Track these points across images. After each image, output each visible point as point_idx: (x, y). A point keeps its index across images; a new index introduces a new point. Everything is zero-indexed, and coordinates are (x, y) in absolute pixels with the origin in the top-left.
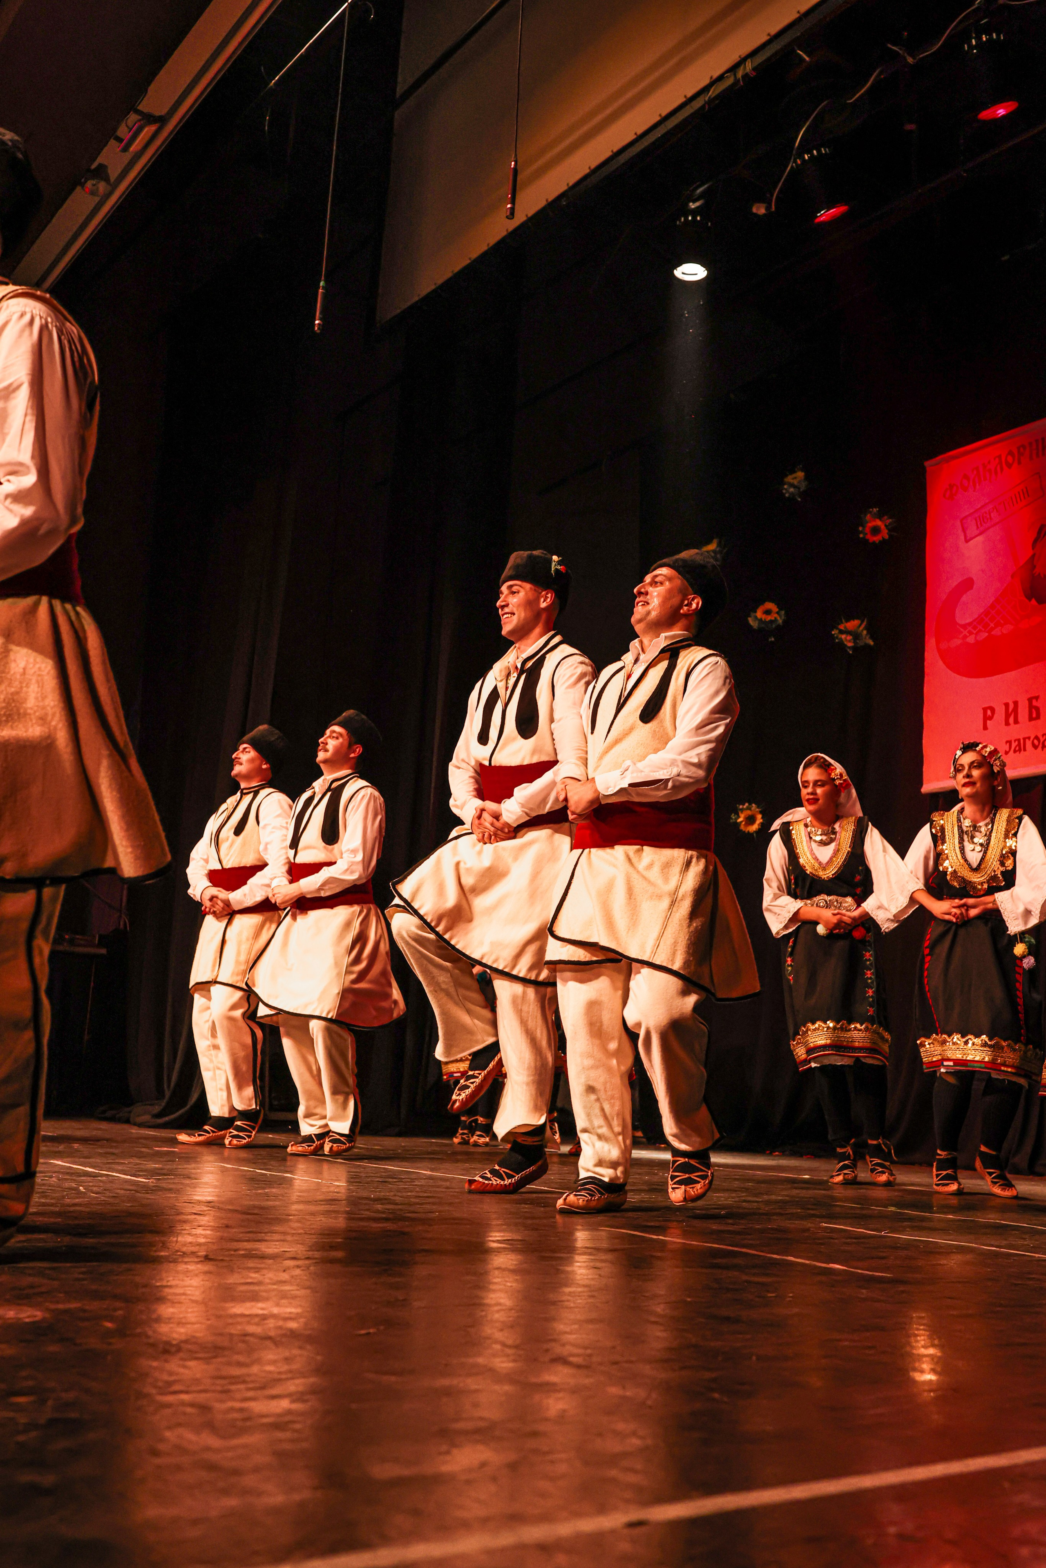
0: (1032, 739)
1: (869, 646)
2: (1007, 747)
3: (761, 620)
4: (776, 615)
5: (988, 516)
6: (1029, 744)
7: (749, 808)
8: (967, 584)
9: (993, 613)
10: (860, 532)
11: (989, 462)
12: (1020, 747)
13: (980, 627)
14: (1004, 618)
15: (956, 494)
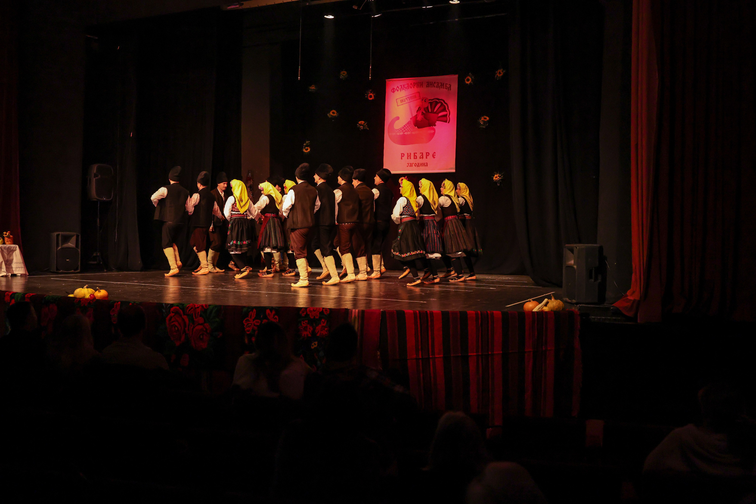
2: (408, 165)
3: (332, 115)
4: (336, 114)
5: (404, 100)
6: (413, 165)
8: (398, 118)
9: (405, 128)
10: (366, 96)
11: (405, 85)
12: (411, 166)
13: (401, 131)
14: (408, 130)
15: (395, 91)
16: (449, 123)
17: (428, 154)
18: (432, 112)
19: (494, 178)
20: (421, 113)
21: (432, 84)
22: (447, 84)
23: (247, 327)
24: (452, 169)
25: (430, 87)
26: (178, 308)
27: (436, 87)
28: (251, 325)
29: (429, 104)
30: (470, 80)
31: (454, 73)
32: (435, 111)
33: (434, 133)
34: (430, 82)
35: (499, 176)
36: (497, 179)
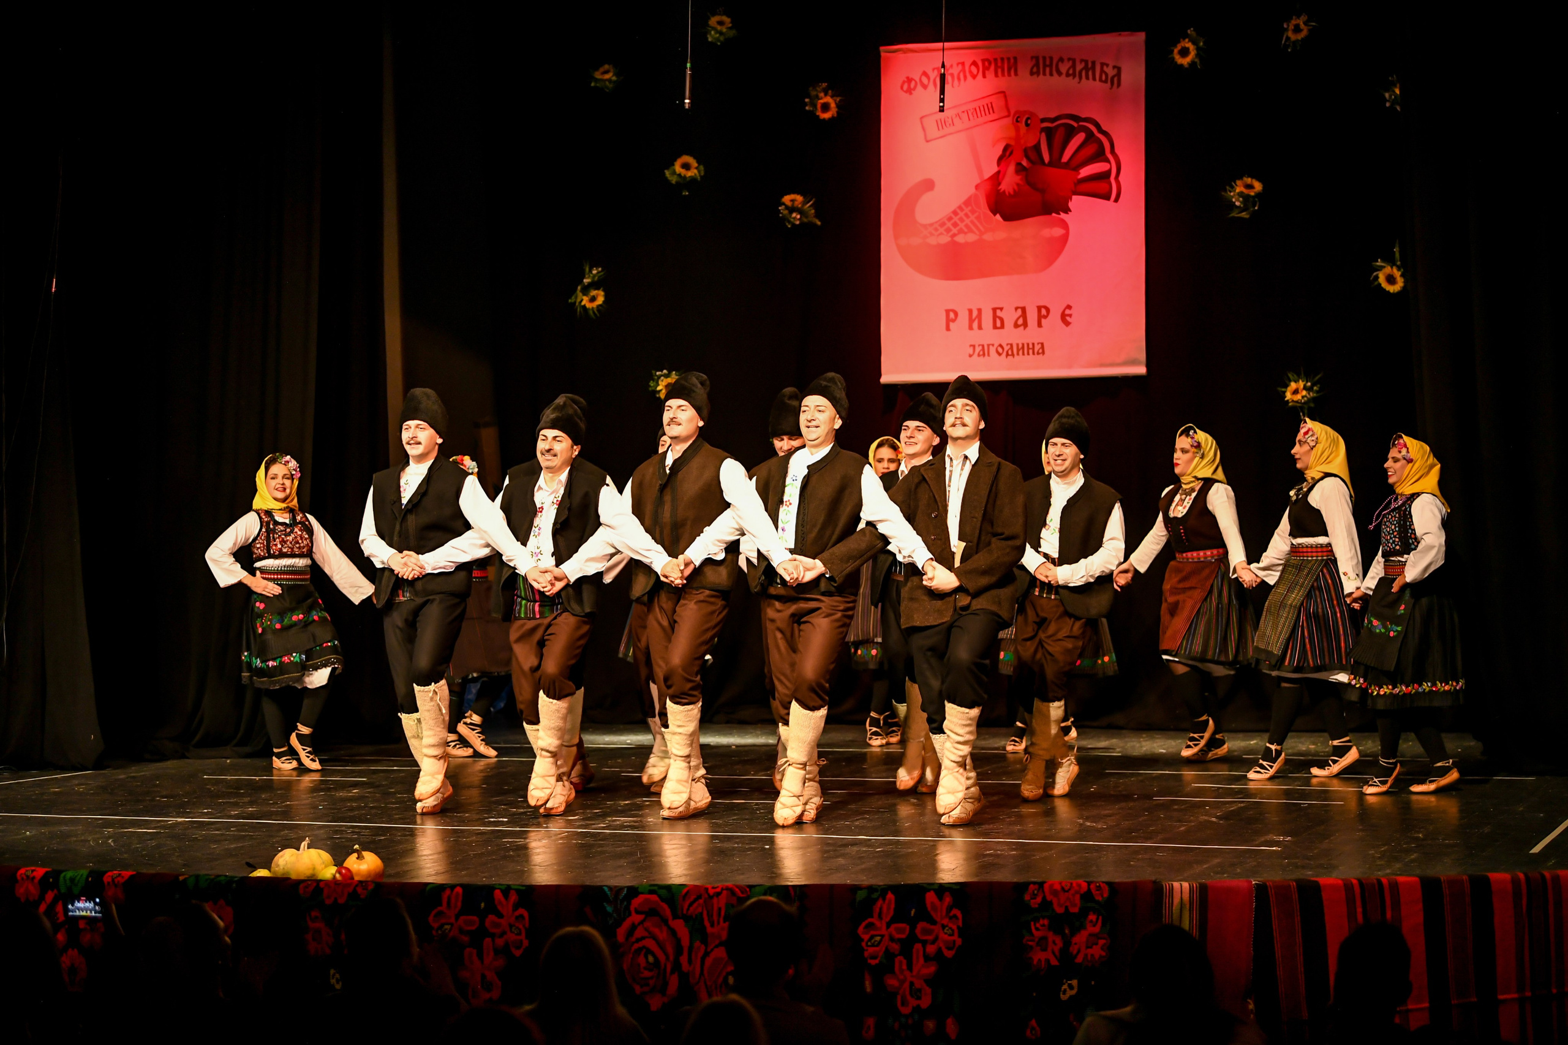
0: (996, 346)
1: (815, 225)
2: (971, 351)
3: (679, 175)
4: (696, 171)
5: (950, 122)
6: (993, 350)
7: (666, 376)
8: (928, 185)
9: (956, 219)
10: (806, 104)
11: (951, 66)
12: (984, 352)
13: (942, 230)
14: (967, 226)
15: (914, 89)
16: (1116, 200)
17: (1044, 312)
18: (1055, 162)
19: (1288, 396)
20: (1011, 169)
21: (1051, 66)
22: (1107, 65)
23: (869, 946)
24: (1134, 362)
25: (1044, 74)
26: (654, 897)
27: (1068, 75)
28: (881, 940)
29: (1043, 135)
30: (1193, 53)
31: (1133, 29)
32: (1066, 157)
33: (1065, 239)
34: (1044, 58)
35: (1305, 386)
36: (1298, 397)
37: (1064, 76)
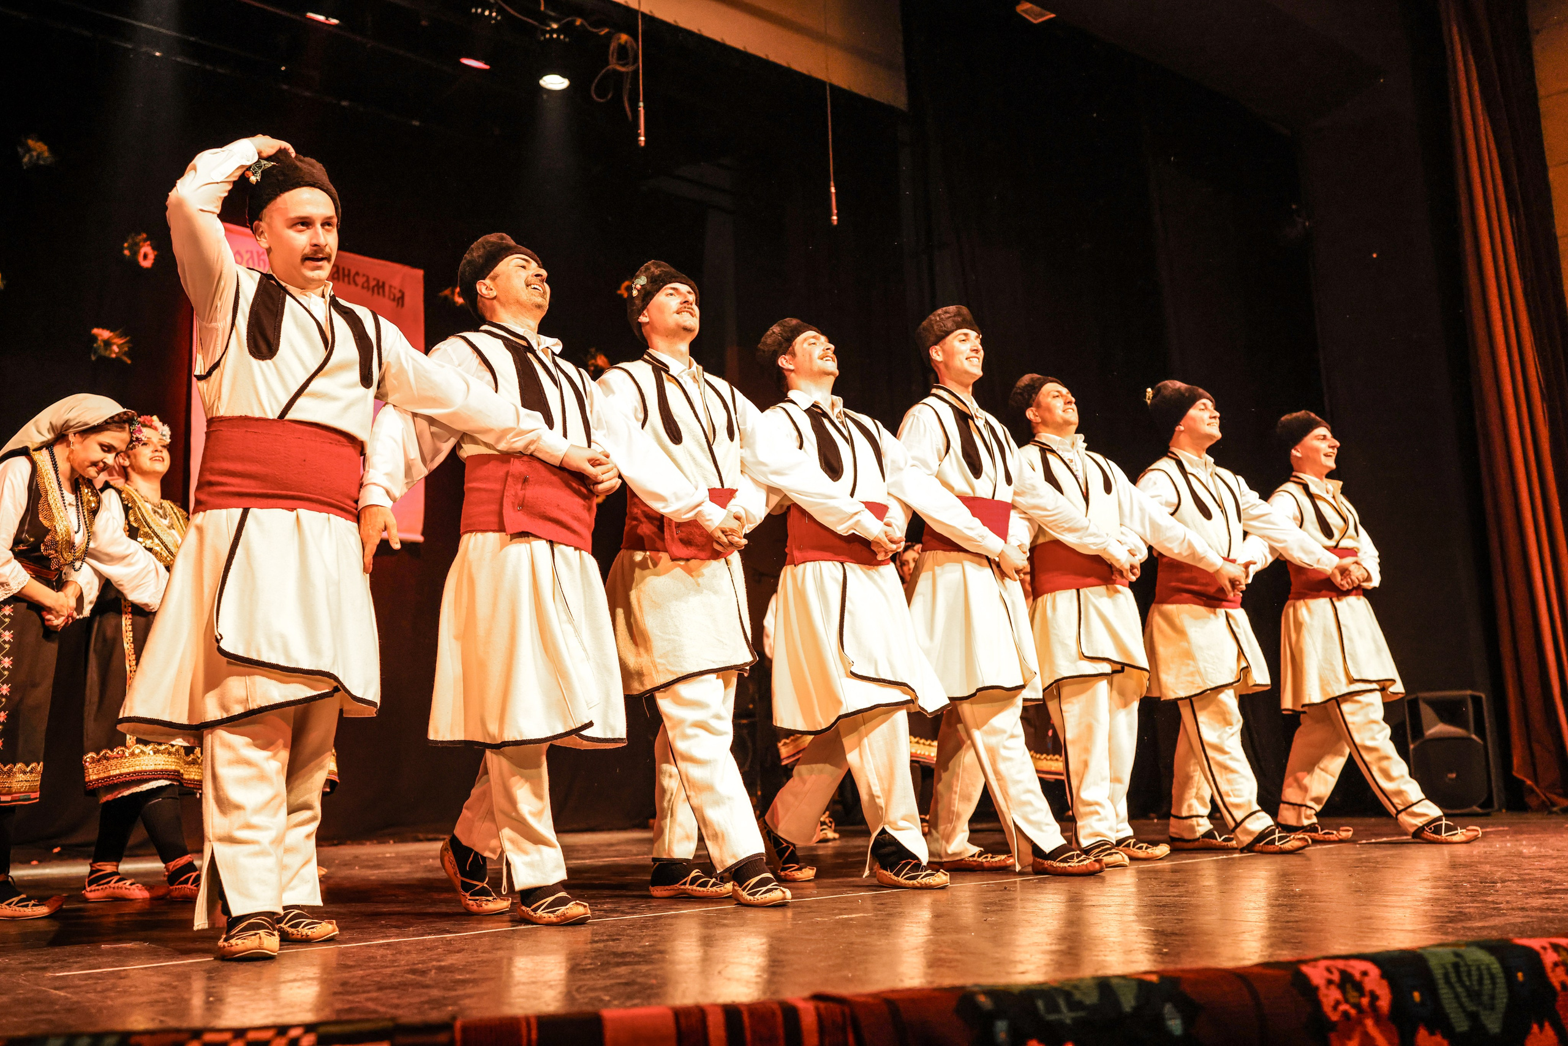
1: (124, 363)
21: (349, 275)
22: (394, 287)
24: (413, 531)
25: (343, 280)
27: (363, 287)
31: (414, 265)
37: (359, 288)
